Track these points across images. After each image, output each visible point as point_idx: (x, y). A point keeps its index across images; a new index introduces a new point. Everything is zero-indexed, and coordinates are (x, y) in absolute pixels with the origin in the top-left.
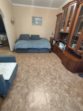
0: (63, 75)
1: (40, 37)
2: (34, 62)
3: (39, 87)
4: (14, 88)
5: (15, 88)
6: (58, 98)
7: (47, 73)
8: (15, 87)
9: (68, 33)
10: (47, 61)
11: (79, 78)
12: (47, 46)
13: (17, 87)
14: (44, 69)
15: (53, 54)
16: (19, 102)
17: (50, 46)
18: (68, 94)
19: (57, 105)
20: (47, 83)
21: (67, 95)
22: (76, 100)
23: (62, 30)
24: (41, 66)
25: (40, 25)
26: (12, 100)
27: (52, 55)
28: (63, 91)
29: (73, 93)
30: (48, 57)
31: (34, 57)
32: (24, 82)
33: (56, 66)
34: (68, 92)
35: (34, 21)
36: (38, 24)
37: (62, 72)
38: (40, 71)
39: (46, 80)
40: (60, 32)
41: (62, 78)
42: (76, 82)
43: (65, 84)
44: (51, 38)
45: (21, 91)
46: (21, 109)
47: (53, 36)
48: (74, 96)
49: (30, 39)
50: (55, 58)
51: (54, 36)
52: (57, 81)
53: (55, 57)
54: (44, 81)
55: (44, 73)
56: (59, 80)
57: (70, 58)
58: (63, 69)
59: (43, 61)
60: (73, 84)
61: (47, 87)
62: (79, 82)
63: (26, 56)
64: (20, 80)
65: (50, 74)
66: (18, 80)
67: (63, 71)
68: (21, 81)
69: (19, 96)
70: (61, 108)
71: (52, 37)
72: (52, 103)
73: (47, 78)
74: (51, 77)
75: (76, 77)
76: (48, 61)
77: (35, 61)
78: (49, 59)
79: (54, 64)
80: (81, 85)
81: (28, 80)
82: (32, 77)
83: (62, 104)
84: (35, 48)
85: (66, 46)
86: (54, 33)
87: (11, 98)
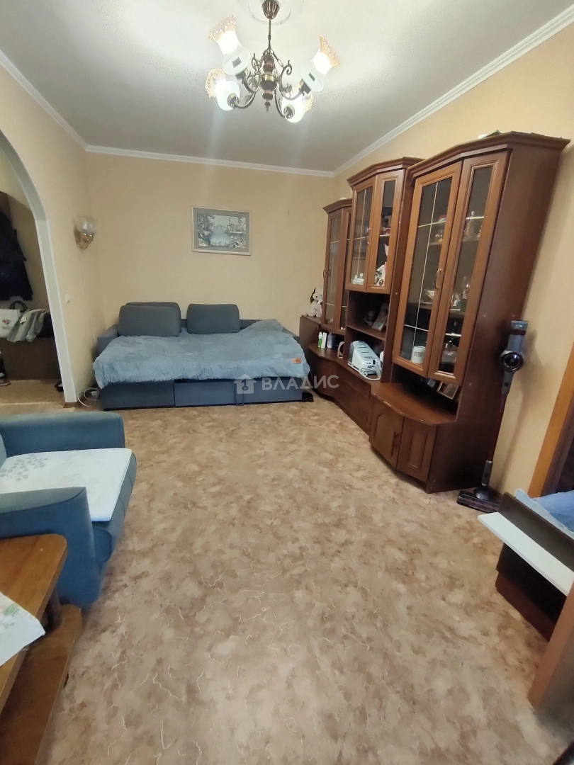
0: (380, 506)
1: (243, 317)
2: (217, 454)
3: (259, 566)
4: (120, 584)
5: (126, 586)
6: (356, 605)
7: (295, 501)
8: (125, 579)
9: (387, 292)
10: (292, 442)
11: (461, 513)
12: (288, 360)
13: (136, 578)
14: (278, 485)
15: (321, 406)
16: (159, 641)
17: (304, 360)
18: (404, 582)
19: (353, 631)
20: (297, 545)
21: (402, 588)
22: (442, 602)
23: (358, 281)
24: (261, 472)
25: (240, 250)
26: (122, 636)
27: (316, 414)
28: (380, 575)
29: (427, 578)
30: (292, 422)
31: (213, 427)
32: (172, 551)
33: (340, 465)
34: (406, 575)
35: (206, 233)
36: (226, 247)
37: (375, 490)
38: (258, 496)
39: (294, 534)
40: (348, 287)
41: (377, 518)
42: (447, 530)
43: (390, 542)
44: (304, 319)
45: (161, 595)
46: (173, 667)
47: (314, 310)
48: (432, 589)
49: (184, 330)
50: (333, 427)
51: (321, 311)
52: (349, 532)
53: (333, 422)
54: (279, 538)
55: (280, 501)
56: (359, 529)
57: (406, 415)
58: (378, 477)
59: (269, 444)
60: (431, 542)
61: (300, 562)
62: (457, 530)
63: (165, 427)
64: (148, 545)
65: (312, 507)
66: (137, 548)
67: (380, 487)
68: (155, 549)
69: (156, 616)
70: (370, 639)
71: (311, 314)
72: (328, 625)
73: (295, 526)
74: (320, 518)
75: (443, 508)
76: (294, 447)
77: (221, 446)
78: (304, 436)
79: (331, 457)
80: (466, 541)
81: (192, 544)
82: (212, 528)
83: (376, 625)
84: (220, 376)
85: (385, 357)
86: (320, 292)
87: (111, 629)
